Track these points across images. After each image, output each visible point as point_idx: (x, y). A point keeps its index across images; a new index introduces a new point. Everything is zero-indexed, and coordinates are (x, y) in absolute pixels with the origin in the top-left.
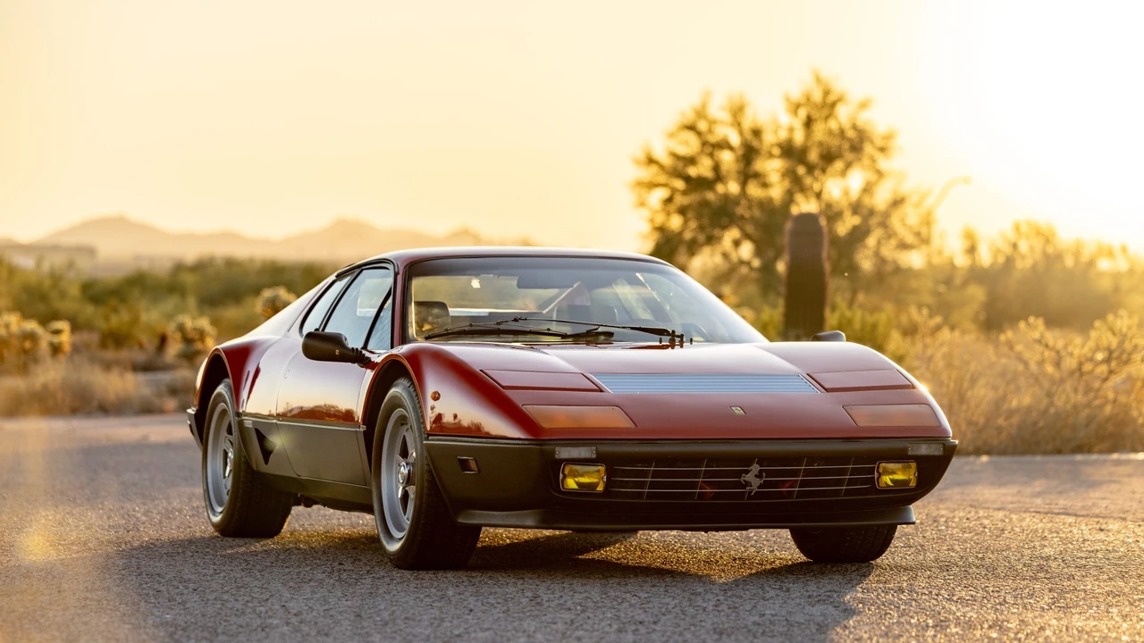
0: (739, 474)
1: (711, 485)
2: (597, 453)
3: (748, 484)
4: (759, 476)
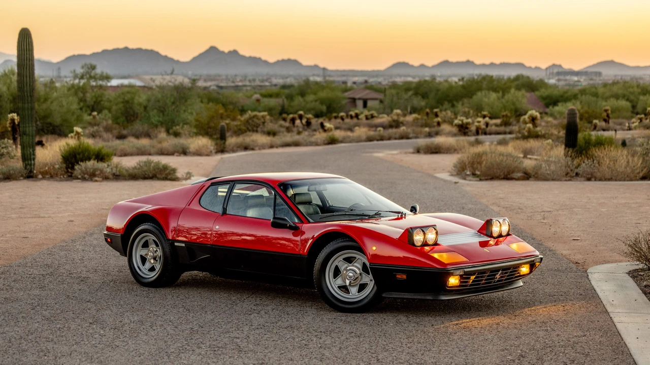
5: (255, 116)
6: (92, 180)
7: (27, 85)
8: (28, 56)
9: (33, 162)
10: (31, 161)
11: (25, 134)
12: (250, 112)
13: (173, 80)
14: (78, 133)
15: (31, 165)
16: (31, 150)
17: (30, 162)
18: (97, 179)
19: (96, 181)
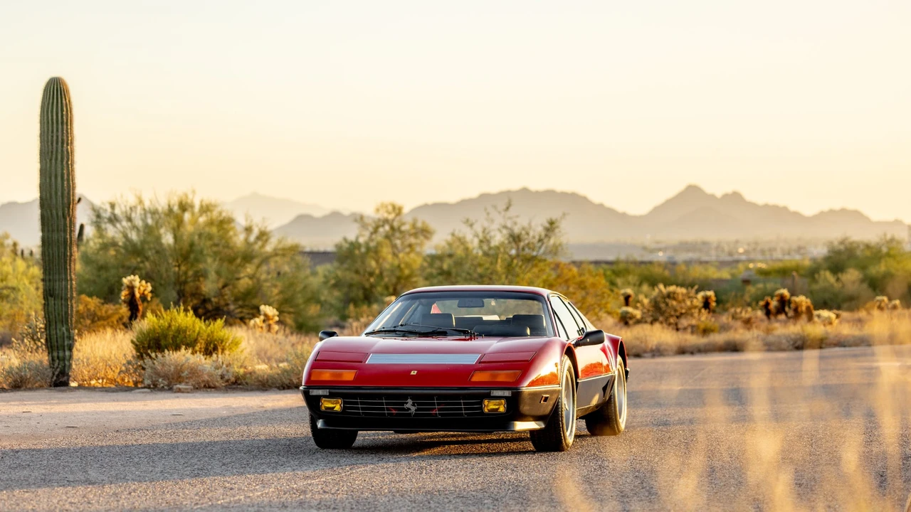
0: (403, 404)
1: (395, 409)
2: (330, 392)
3: (409, 409)
4: (413, 405)
5: (670, 296)
6: (170, 389)
7: (56, 193)
8: (60, 134)
9: (67, 353)
10: (64, 351)
11: (51, 296)
12: (661, 286)
13: (509, 224)
14: (267, 318)
15: (64, 359)
16: (64, 329)
17: (61, 354)
18: (182, 386)
19: (180, 391)
